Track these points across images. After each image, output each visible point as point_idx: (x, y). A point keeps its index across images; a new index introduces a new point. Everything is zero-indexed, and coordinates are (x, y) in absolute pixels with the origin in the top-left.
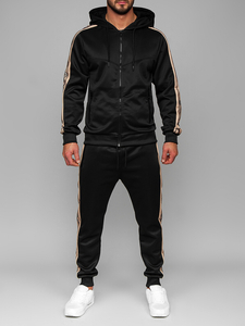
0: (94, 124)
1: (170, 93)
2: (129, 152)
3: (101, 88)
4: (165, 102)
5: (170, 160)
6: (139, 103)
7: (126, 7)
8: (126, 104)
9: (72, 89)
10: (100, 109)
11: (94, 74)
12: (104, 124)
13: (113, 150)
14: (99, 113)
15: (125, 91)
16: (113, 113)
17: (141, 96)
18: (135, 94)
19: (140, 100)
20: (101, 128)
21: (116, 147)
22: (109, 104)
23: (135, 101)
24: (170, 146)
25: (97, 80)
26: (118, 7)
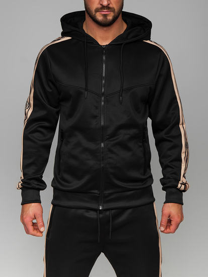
0: (67, 176)
1: (173, 133)
2: (115, 217)
3: (76, 128)
4: (167, 145)
5: (172, 227)
6: (128, 149)
7: (110, 18)
8: (111, 151)
9: (34, 126)
10: (74, 157)
11: (66, 107)
12: (79, 178)
13: (92, 215)
14: (73, 162)
15: (110, 131)
16: (91, 163)
17: (133, 138)
18: (124, 135)
19: (131, 144)
20: (76, 184)
21: (96, 210)
22: (86, 150)
23: (123, 146)
24: (172, 208)
25: (70, 116)
26: (99, 17)
